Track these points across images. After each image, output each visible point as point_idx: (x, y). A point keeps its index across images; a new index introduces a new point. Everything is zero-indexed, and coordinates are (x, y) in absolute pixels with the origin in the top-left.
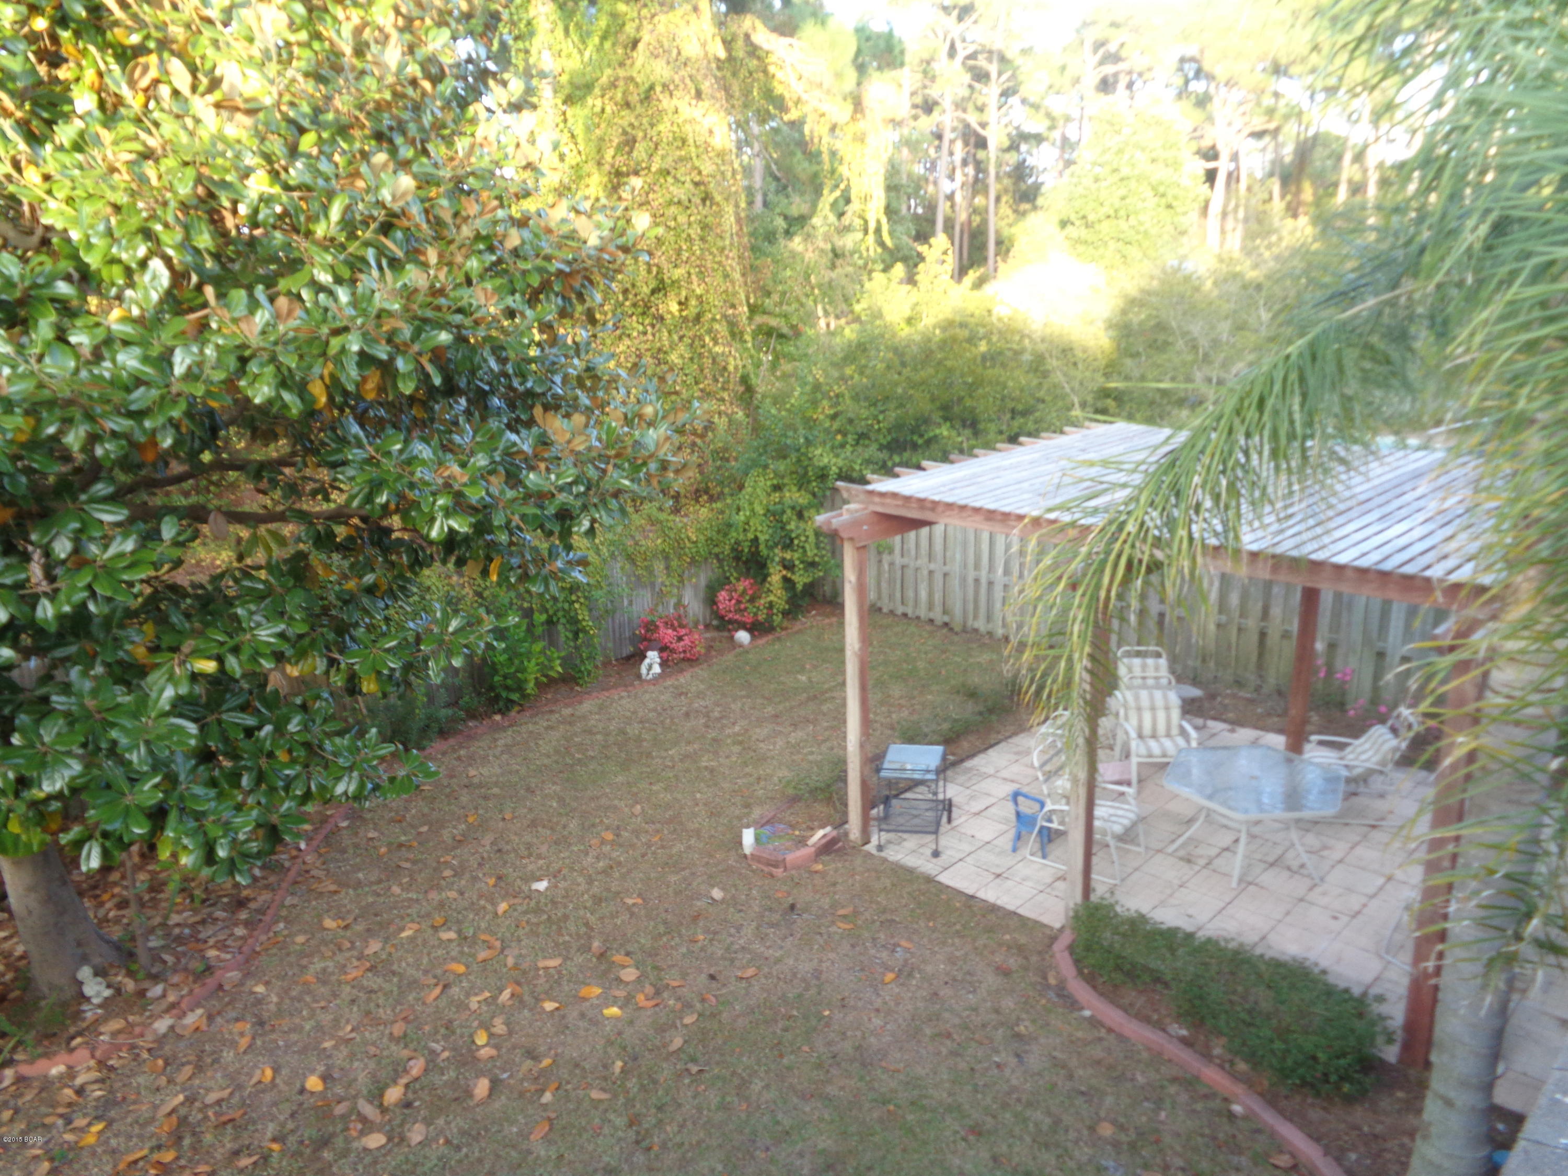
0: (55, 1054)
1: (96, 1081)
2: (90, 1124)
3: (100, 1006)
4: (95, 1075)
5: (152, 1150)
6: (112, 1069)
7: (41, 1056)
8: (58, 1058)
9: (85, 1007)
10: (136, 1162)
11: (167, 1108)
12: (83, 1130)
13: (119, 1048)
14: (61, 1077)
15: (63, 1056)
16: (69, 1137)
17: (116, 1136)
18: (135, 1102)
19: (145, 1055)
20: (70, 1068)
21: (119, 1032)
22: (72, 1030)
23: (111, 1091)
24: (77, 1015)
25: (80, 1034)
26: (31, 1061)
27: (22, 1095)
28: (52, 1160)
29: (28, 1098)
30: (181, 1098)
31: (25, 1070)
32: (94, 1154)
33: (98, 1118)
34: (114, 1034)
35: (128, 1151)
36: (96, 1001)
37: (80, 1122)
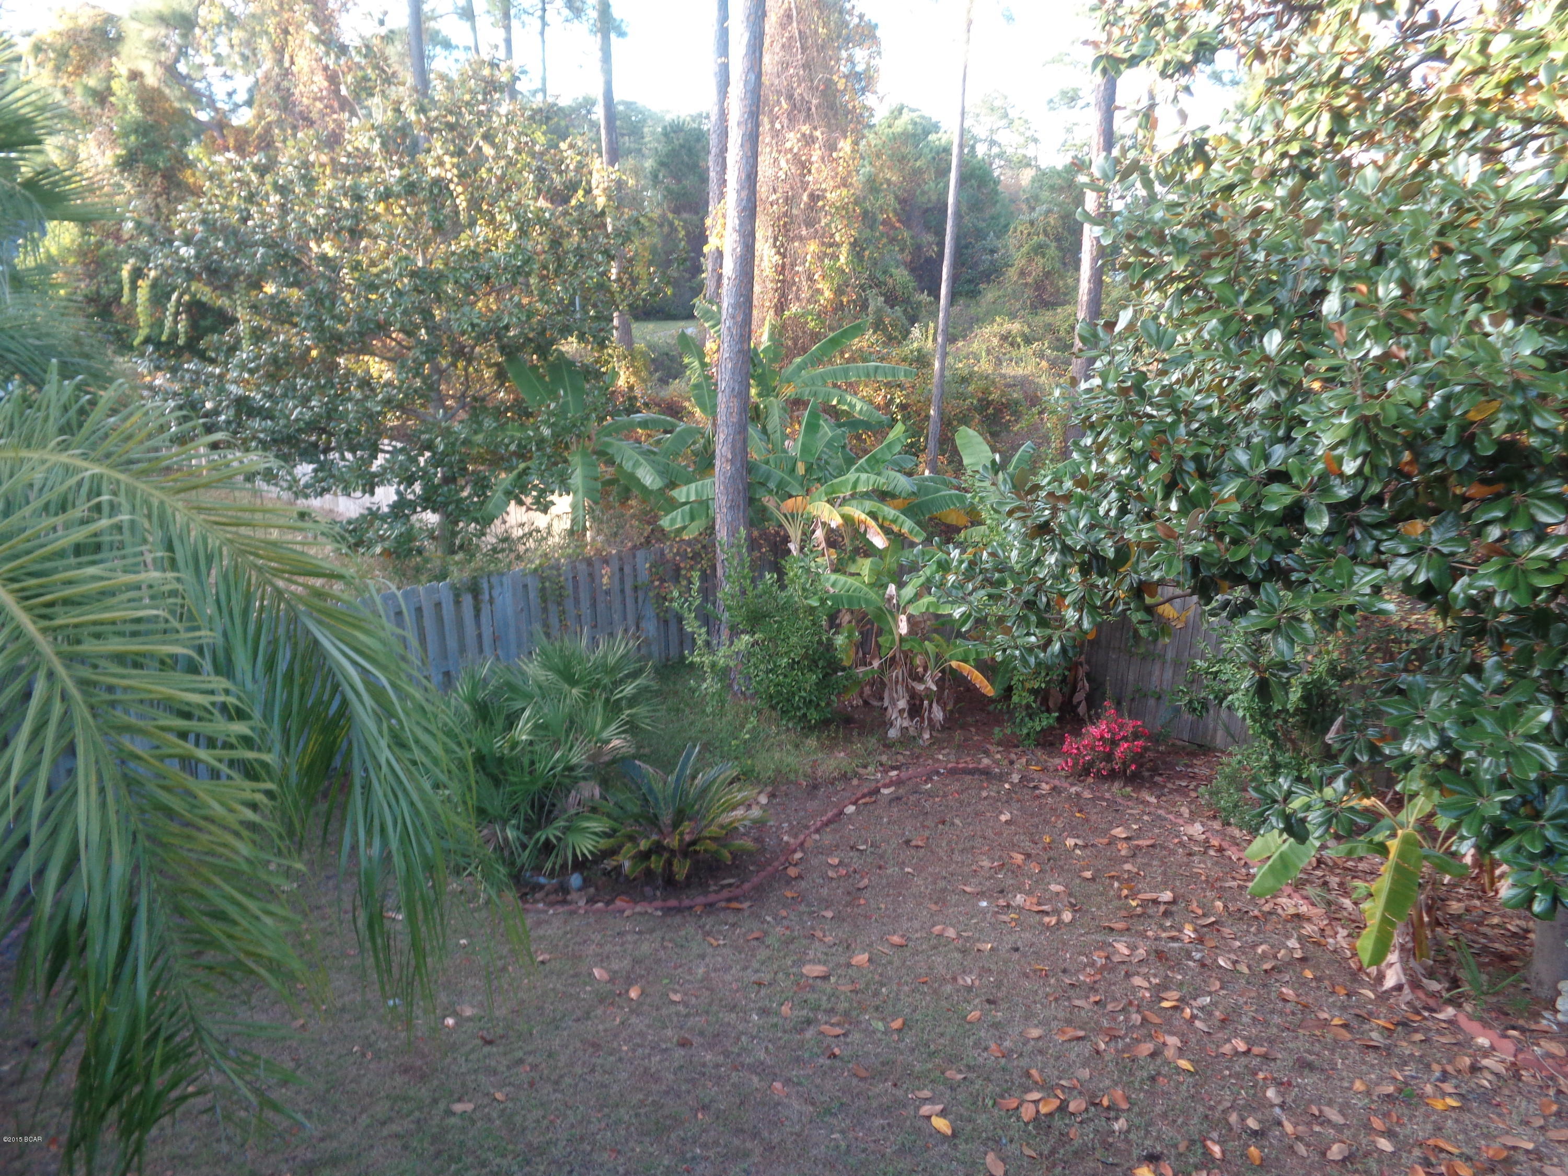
0: (1491, 1027)
1: (1497, 1075)
2: (1450, 1095)
3: (1559, 1024)
4: (1501, 1069)
5: (1461, 1155)
6: (1519, 1078)
7: (1481, 1019)
8: (1490, 1032)
9: (1547, 1014)
10: (1442, 1150)
11: (1510, 1142)
12: (1444, 1094)
13: (1541, 1068)
14: (1480, 1048)
15: (1494, 1034)
16: (1429, 1089)
17: (1457, 1121)
18: (1500, 1115)
19: (1552, 1092)
20: (1493, 1048)
21: (1552, 1056)
22: (1521, 1022)
23: (1496, 1091)
24: (1536, 1016)
25: (1523, 1030)
26: (1470, 1017)
27: (1443, 1035)
28: (1400, 1091)
29: (1444, 1040)
30: (1530, 1146)
31: (1463, 1021)
32: (1427, 1116)
33: (1461, 1096)
34: (1549, 1055)
35: (1448, 1139)
36: (1560, 1017)
37: (1448, 1087)
